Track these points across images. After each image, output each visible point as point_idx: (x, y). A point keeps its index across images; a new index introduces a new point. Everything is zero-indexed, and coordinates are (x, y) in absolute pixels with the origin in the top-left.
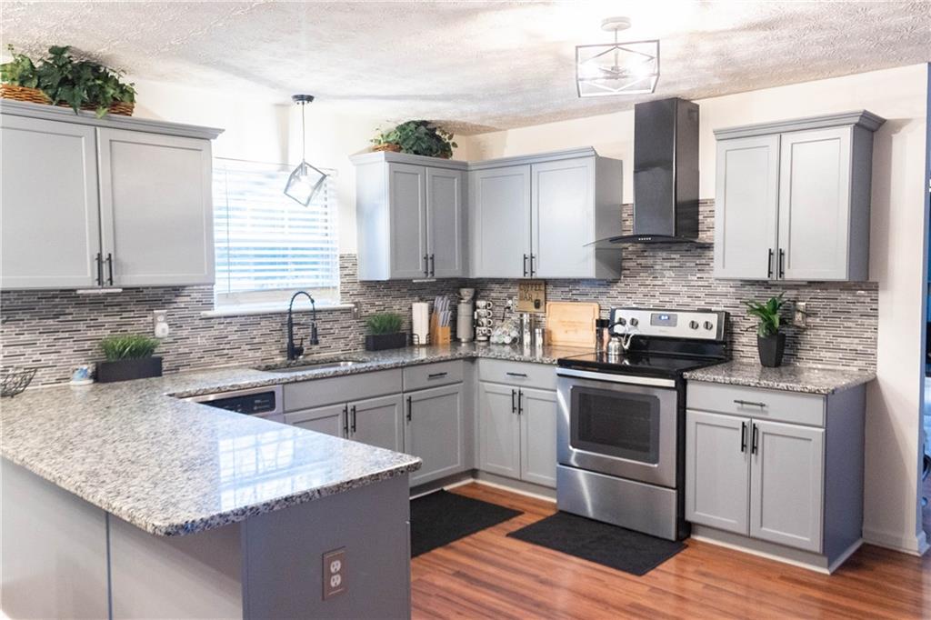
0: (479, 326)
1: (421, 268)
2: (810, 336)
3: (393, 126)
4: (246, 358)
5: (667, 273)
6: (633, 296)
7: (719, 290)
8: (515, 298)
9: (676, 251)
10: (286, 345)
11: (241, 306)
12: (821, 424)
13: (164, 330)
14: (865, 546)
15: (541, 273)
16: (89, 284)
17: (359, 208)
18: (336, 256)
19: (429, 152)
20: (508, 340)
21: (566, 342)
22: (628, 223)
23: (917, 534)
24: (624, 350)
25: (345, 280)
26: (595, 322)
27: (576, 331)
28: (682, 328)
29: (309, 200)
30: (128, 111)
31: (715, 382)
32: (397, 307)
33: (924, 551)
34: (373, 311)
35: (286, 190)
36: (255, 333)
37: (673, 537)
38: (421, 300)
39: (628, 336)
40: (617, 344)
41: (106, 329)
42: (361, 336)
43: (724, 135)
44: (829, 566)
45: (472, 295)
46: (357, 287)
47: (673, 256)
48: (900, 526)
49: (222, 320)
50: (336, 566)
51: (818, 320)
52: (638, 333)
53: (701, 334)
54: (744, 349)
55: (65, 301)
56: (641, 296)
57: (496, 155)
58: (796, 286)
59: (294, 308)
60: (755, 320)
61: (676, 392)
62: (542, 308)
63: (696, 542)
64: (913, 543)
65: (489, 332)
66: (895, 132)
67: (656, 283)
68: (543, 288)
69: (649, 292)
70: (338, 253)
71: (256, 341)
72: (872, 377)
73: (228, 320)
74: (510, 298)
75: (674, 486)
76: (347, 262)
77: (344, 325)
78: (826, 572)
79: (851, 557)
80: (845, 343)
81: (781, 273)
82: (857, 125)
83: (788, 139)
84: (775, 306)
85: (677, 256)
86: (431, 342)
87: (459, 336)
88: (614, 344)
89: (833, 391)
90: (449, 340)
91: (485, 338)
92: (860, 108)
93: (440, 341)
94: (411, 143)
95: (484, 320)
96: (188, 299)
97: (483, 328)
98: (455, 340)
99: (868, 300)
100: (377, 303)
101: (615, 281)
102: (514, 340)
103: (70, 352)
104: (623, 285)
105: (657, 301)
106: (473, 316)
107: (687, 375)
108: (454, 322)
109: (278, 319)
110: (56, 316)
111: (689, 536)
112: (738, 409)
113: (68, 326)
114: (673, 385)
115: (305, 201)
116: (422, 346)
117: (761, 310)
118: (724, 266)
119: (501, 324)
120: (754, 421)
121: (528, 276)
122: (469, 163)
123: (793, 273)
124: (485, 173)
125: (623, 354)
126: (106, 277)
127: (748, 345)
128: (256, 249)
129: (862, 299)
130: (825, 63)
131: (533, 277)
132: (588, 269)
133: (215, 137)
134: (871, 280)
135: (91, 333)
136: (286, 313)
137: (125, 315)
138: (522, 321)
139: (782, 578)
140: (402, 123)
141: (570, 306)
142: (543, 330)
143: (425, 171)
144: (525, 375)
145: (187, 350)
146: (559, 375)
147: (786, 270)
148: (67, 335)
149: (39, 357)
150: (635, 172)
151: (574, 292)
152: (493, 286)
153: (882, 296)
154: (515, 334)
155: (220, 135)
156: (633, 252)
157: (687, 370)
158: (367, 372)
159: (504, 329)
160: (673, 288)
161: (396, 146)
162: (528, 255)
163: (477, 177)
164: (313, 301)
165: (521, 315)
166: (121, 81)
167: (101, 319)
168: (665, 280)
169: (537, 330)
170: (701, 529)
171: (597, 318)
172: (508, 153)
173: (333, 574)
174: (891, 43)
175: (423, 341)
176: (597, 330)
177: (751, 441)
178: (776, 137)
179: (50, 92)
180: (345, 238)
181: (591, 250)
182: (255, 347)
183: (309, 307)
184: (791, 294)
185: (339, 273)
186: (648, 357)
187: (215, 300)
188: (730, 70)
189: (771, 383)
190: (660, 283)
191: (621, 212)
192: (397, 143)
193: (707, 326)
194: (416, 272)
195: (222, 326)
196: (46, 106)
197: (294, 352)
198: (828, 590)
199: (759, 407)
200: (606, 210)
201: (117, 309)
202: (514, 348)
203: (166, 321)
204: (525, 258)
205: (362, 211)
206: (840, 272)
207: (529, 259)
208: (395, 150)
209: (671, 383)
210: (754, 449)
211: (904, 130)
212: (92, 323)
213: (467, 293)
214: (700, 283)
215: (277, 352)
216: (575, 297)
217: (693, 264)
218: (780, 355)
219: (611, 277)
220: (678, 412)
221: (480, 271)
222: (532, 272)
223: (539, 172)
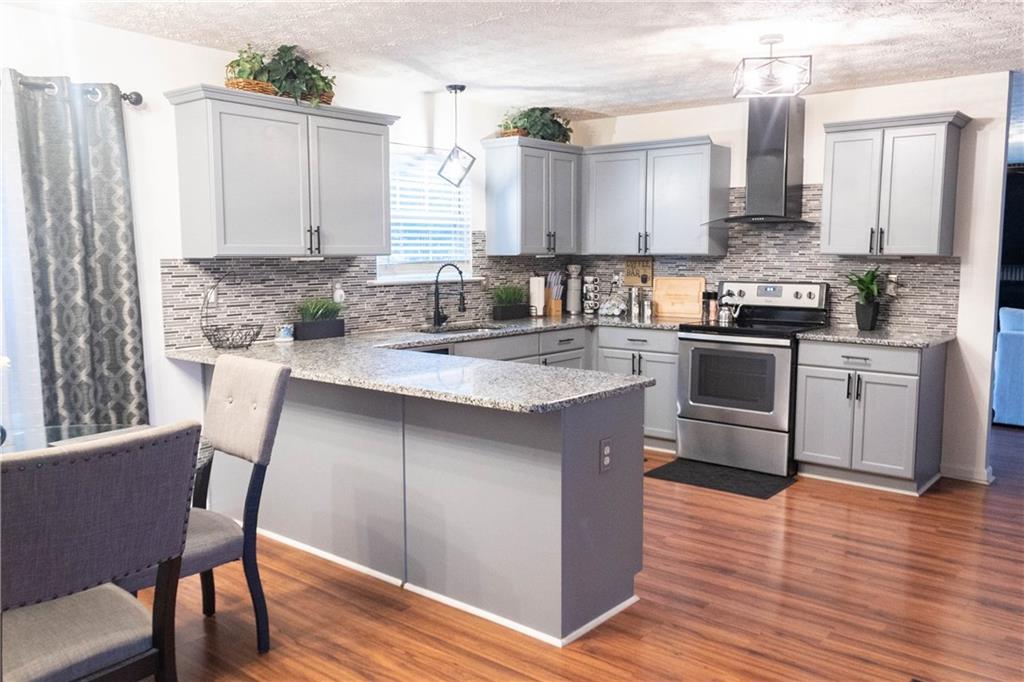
0: (586, 299)
1: (544, 244)
2: (900, 305)
3: (515, 112)
4: (400, 323)
5: (771, 251)
6: (738, 271)
7: (819, 264)
8: (621, 273)
9: (780, 231)
10: (432, 313)
11: (398, 276)
12: (916, 372)
13: (341, 296)
14: (942, 478)
15: (654, 250)
16: (302, 253)
17: (489, 189)
18: (468, 233)
19: (552, 137)
20: (617, 312)
21: (675, 313)
22: (734, 205)
23: (986, 467)
24: (733, 318)
25: (476, 255)
26: (701, 294)
27: (682, 303)
28: (786, 298)
29: (461, 181)
30: (328, 102)
31: (825, 341)
32: (517, 281)
33: (991, 481)
34: (497, 284)
35: (440, 171)
36: (407, 301)
37: (785, 474)
38: (537, 275)
39: (737, 306)
40: (727, 312)
41: (297, 294)
42: (488, 308)
43: (832, 129)
44: (918, 489)
45: (579, 271)
46: (485, 261)
47: (777, 235)
48: (973, 462)
49: (383, 289)
50: (607, 450)
51: (907, 290)
52: (746, 303)
53: (805, 303)
54: (841, 316)
55: (269, 268)
56: (745, 270)
57: (604, 141)
58: (889, 260)
59: (440, 280)
60: (853, 289)
61: (790, 350)
62: (649, 283)
63: (802, 478)
64: (982, 474)
65: (596, 305)
66: (979, 130)
67: (761, 259)
68: (650, 264)
69: (754, 267)
70: (471, 230)
71: (408, 308)
72: (954, 337)
73: (387, 289)
74: (617, 274)
75: (786, 429)
76: (479, 238)
77: (475, 296)
78: (916, 495)
79: (932, 486)
80: (930, 309)
81: (881, 249)
82: (950, 123)
83: (890, 134)
84: (873, 276)
85: (781, 235)
86: (546, 315)
87: (568, 309)
88: (724, 313)
89: (928, 345)
90: (560, 313)
91: (592, 311)
92: (954, 109)
93: (553, 313)
94: (539, 128)
95: (592, 295)
96: (357, 269)
97: (590, 302)
98: (566, 313)
99: (952, 272)
100: (501, 277)
101: (721, 258)
102: (623, 312)
103: (273, 313)
104: (728, 261)
105: (761, 276)
106: (582, 290)
107: (800, 335)
108: (564, 297)
109: (425, 289)
110: (263, 281)
111: (796, 474)
112: (845, 363)
113: (270, 290)
114: (789, 344)
115: (456, 182)
116: (538, 317)
117: (861, 281)
118: (829, 243)
119: (608, 297)
120: (858, 372)
121: (642, 253)
122: (585, 147)
123: (892, 248)
124: (601, 158)
125: (733, 321)
126: (315, 246)
127: (846, 313)
128: (405, 224)
129: (946, 272)
130: (926, 69)
131: (647, 254)
132: (702, 246)
133: (391, 123)
134: (954, 255)
135: (288, 297)
136: (431, 284)
137: (312, 282)
138: (630, 295)
139: (880, 499)
140: (526, 109)
141: (675, 281)
142: (651, 303)
143: (548, 154)
144: (645, 341)
145: (356, 315)
146: (680, 339)
147: (885, 246)
148: (270, 298)
149: (251, 317)
150: (748, 160)
151: (681, 268)
152: (599, 263)
153: (963, 269)
154: (623, 306)
155: (396, 122)
156: (739, 232)
157: (799, 332)
158: (514, 335)
159: (613, 302)
160: (776, 264)
161: (525, 132)
162: (643, 233)
163: (592, 162)
164: (461, 273)
165: (630, 290)
166: (323, 74)
167: (295, 285)
168: (769, 256)
169: (646, 303)
170: (806, 467)
171: (704, 290)
172: (617, 138)
173: (608, 455)
174: (985, 56)
175: (540, 313)
176: (704, 303)
177: (855, 389)
178: (880, 132)
179: (278, 85)
180: (476, 217)
181: (706, 229)
182: (407, 315)
183: (459, 279)
184: (884, 267)
185: (471, 248)
186: (752, 323)
187: (378, 271)
188: (845, 72)
189: (874, 340)
190: (764, 259)
191: (729, 195)
192: (525, 129)
193: (810, 295)
194: (540, 249)
195: (383, 294)
196: (273, 96)
197: (439, 320)
198: (919, 506)
199: (863, 361)
200: (719, 194)
201: (306, 276)
202: (622, 319)
203: (342, 288)
204: (640, 236)
205: (491, 191)
206: (932, 248)
207: (645, 237)
208: (523, 135)
209: (787, 342)
210: (858, 396)
211: (987, 128)
212: (288, 288)
213: (574, 269)
214: (802, 259)
215: (424, 319)
216: (682, 272)
217: (795, 242)
218: (874, 319)
219: (718, 252)
220: (792, 368)
221: (592, 248)
222: (646, 249)
223: (654, 158)
